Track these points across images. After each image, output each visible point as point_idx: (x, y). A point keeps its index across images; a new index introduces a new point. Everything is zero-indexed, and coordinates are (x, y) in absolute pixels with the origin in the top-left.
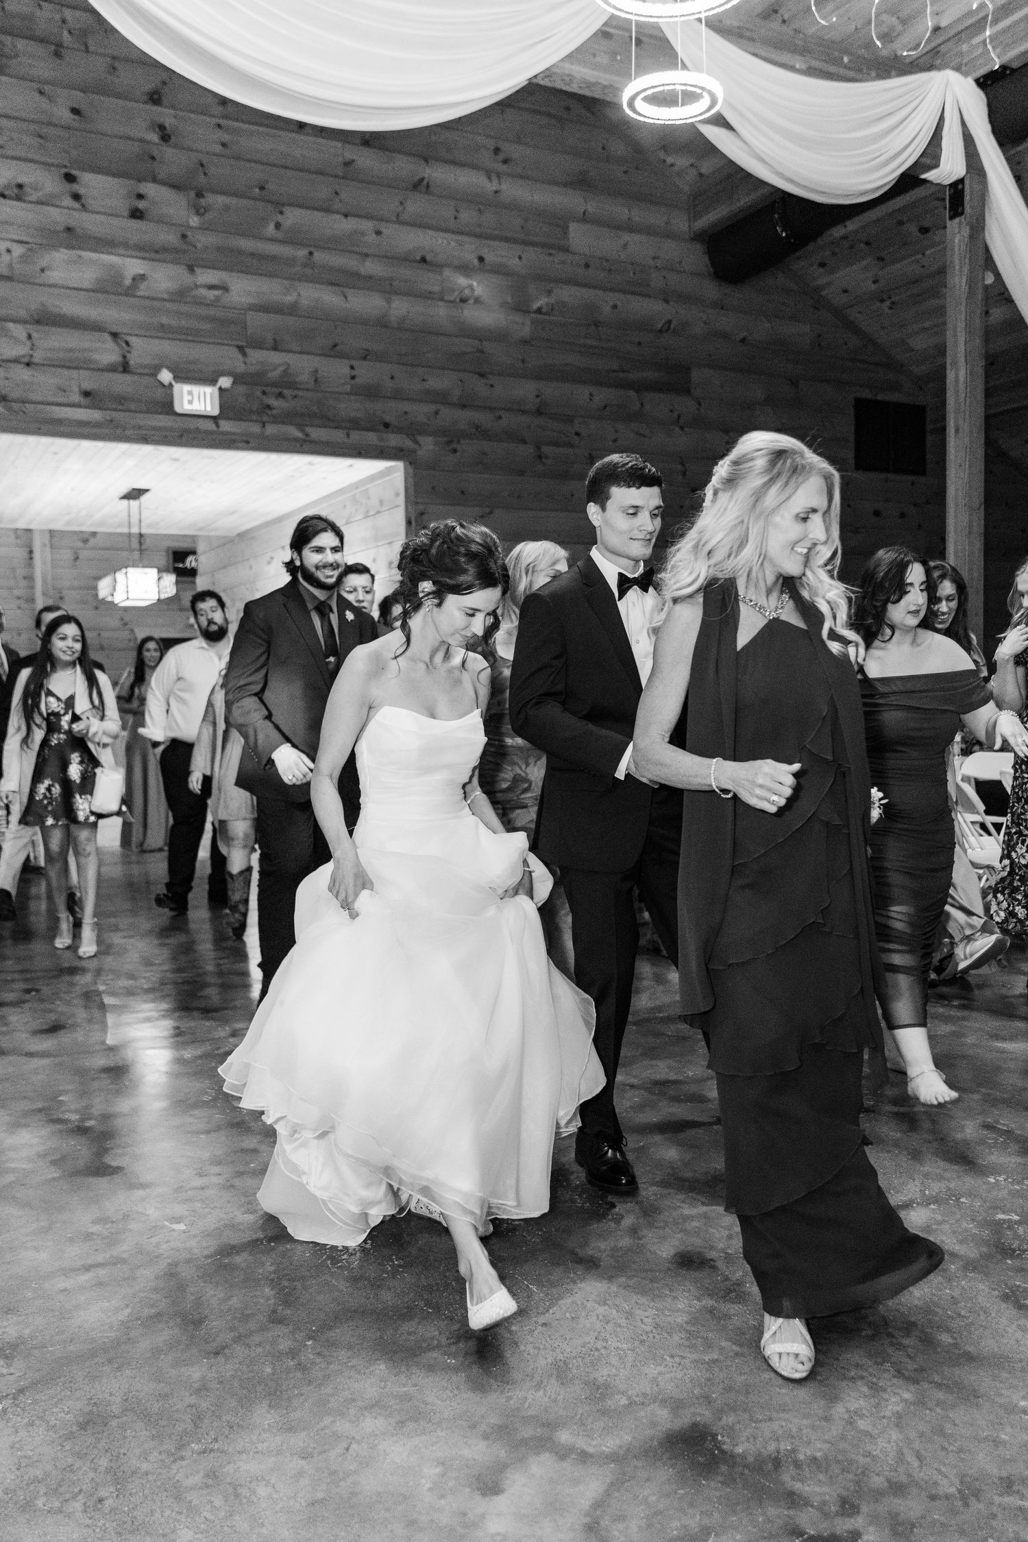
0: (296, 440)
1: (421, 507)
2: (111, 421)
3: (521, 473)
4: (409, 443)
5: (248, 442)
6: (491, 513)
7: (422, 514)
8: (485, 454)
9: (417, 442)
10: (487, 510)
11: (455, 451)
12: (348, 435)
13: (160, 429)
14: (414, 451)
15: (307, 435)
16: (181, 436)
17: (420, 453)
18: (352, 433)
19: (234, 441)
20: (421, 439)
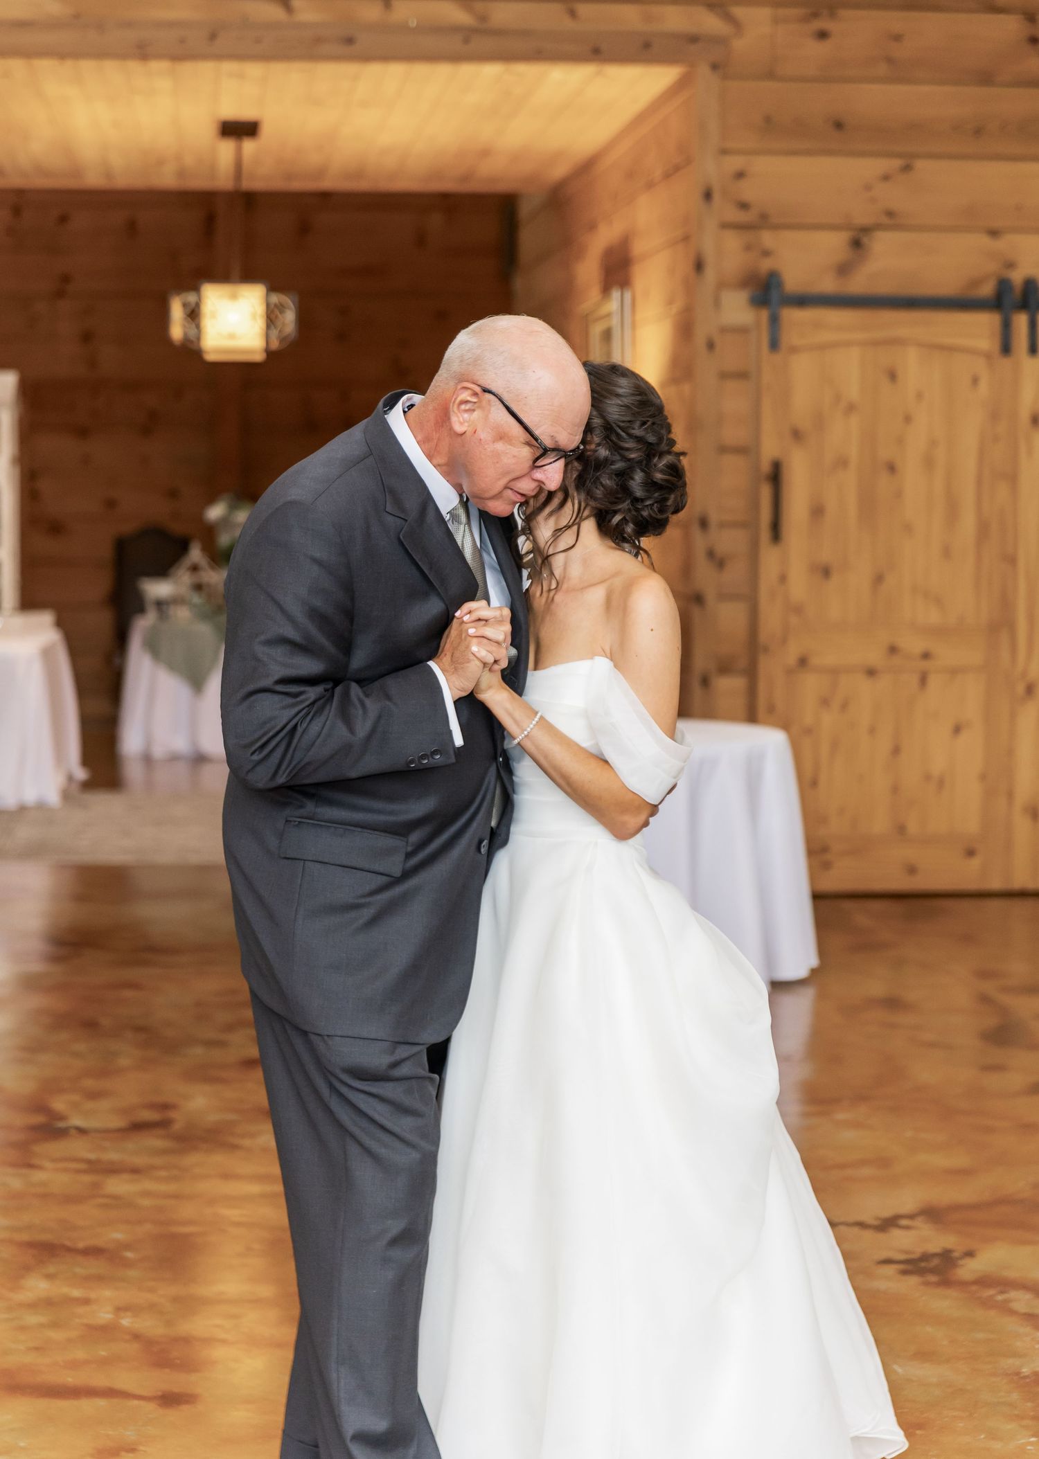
0: (455, 29)
1: (734, 163)
2: (77, 16)
3: (985, 78)
4: (710, 23)
5: (350, 41)
6: (907, 168)
7: (740, 175)
8: (898, 38)
9: (729, 18)
10: (897, 163)
11: (823, 35)
12: (573, 14)
13: (171, 24)
14: (720, 41)
15: (483, 18)
16: (213, 37)
17: (739, 45)
18: (583, 9)
19: (318, 40)
20: (739, 12)
